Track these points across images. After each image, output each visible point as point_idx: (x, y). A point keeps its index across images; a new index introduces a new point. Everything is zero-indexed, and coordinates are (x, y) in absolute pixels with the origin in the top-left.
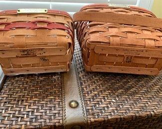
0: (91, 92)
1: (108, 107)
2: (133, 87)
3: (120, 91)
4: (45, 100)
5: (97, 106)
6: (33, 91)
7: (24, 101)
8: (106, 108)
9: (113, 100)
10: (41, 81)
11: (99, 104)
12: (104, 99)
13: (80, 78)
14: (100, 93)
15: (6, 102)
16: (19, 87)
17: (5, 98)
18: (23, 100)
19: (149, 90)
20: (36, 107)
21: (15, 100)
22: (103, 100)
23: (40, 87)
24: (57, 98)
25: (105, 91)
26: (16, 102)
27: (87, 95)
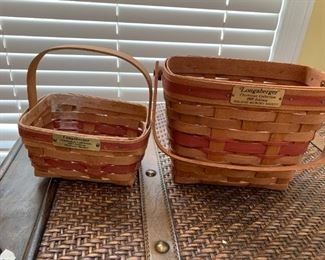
0: (189, 227)
1: (215, 253)
2: (257, 219)
3: (235, 226)
4: (118, 238)
5: (199, 250)
6: (96, 222)
7: (85, 240)
8: (212, 255)
9: (224, 242)
10: (109, 206)
11: (200, 247)
12: (210, 238)
13: (170, 201)
14: (204, 229)
15: (57, 241)
16: (74, 216)
17: (55, 235)
18: (82, 239)
19: (283, 225)
20: (104, 250)
21: (70, 238)
22: (208, 241)
23: (108, 216)
24: (135, 235)
25: (211, 225)
26: (72, 241)
27: (182, 232)
